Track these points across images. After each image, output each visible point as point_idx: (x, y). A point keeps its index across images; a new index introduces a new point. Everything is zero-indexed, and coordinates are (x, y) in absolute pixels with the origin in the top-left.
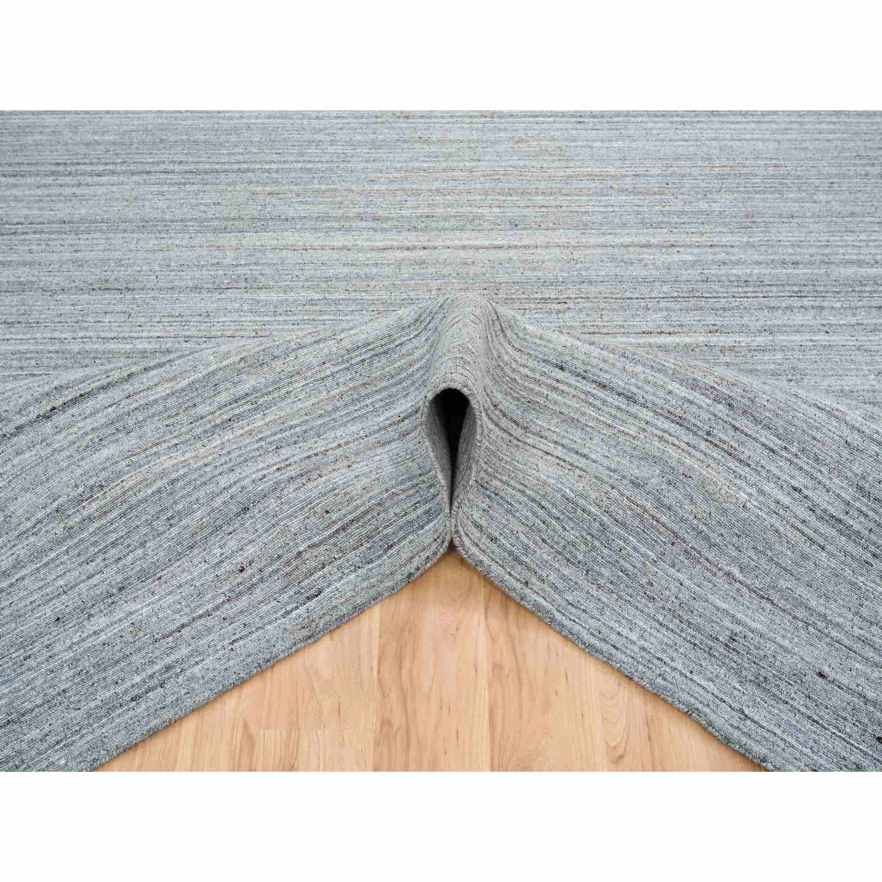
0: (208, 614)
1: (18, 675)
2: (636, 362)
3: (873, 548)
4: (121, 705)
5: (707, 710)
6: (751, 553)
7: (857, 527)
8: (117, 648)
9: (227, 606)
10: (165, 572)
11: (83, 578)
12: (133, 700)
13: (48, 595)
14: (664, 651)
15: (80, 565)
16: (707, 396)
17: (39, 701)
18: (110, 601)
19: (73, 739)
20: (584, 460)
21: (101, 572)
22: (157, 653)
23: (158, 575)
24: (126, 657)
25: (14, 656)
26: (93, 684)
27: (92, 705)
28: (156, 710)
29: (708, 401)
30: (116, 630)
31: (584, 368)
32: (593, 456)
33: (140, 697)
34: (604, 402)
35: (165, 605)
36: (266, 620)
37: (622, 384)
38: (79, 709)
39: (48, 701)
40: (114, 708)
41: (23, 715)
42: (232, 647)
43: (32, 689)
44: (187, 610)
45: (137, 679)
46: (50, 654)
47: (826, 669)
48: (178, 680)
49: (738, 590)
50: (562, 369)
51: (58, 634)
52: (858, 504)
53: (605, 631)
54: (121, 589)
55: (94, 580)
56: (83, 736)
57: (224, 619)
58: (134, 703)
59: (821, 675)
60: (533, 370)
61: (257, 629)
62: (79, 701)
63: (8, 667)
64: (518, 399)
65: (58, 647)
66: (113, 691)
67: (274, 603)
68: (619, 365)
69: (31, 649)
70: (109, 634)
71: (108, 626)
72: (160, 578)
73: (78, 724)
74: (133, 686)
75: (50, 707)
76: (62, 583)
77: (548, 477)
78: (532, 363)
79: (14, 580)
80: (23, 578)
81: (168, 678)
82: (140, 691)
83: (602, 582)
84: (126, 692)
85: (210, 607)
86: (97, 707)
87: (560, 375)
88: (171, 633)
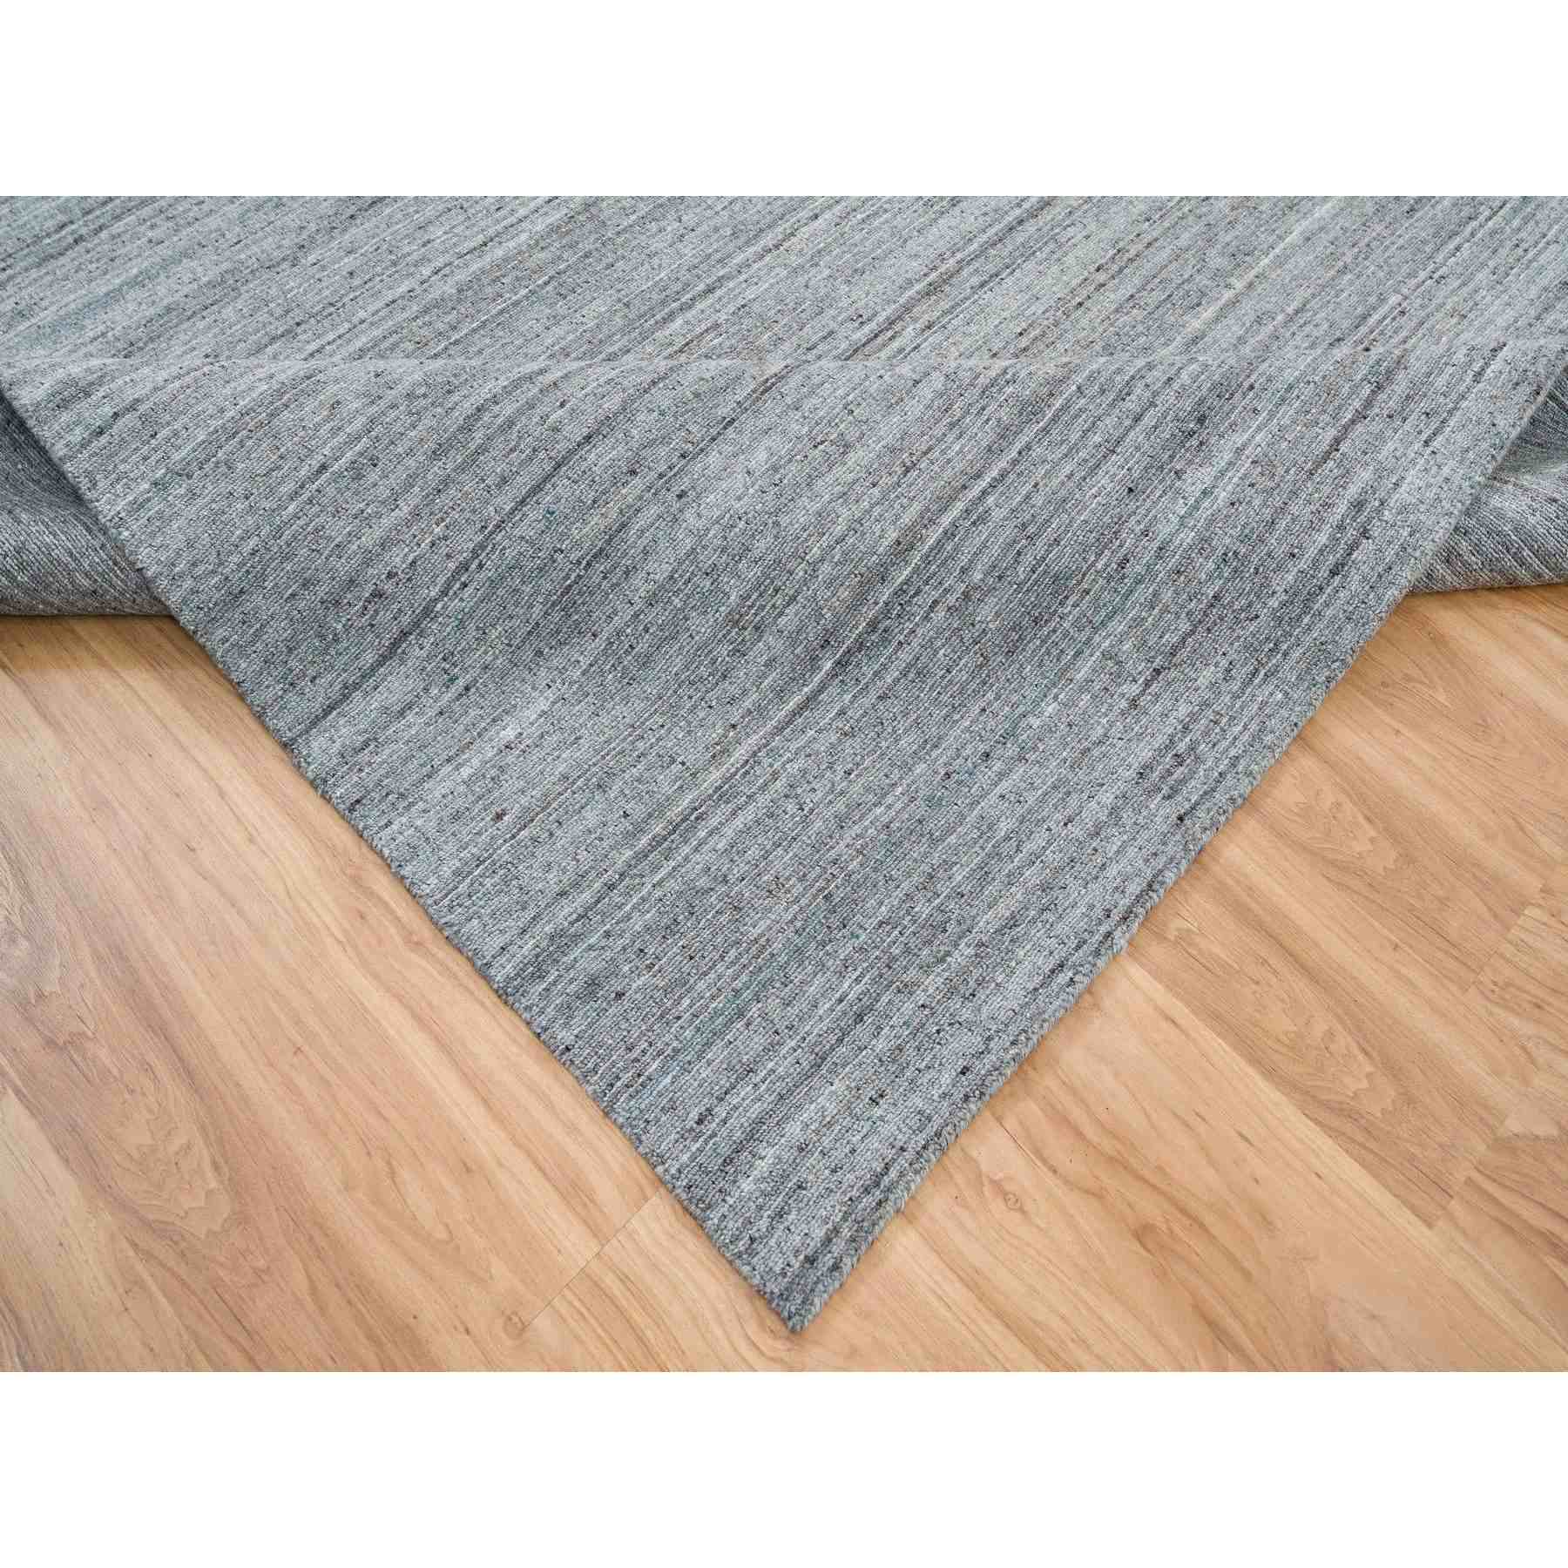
0: (1361, 416)
1: (1126, 597)
4: (1321, 589)
8: (1257, 502)
9: (1382, 396)
10: (1253, 377)
11: (1127, 423)
12: (1333, 573)
13: (1086, 461)
15: (1112, 405)
17: (1185, 626)
18: (1195, 443)
19: (1274, 661)
21: (1153, 404)
22: (1326, 490)
23: (1246, 385)
24: (1282, 510)
25: (1099, 566)
26: (1257, 569)
27: (1274, 603)
28: (1380, 576)
30: (1235, 480)
33: (1343, 565)
35: (1286, 421)
36: (1454, 396)
38: (1257, 617)
39: (1200, 622)
40: (1311, 597)
41: (1173, 655)
42: (1431, 449)
43: (1162, 612)
44: (1325, 417)
45: (1322, 539)
46: (1156, 544)
48: (1385, 518)
51: (1149, 511)
54: (1201, 420)
55: (1149, 420)
56: (1285, 654)
57: (1390, 417)
58: (1337, 579)
61: (1450, 413)
62: (1250, 605)
63: (1103, 589)
65: (1163, 530)
66: (1296, 570)
67: (1450, 370)
69: (1121, 546)
70: (1230, 488)
71: (1216, 478)
72: (1251, 387)
73: (1267, 639)
74: (1321, 551)
75: (1209, 630)
76: (1097, 439)
79: (1014, 454)
80: (1028, 447)
81: (1369, 520)
82: (1338, 555)
84: (1315, 564)
85: (1357, 404)
86: (1283, 604)
88: (1326, 457)
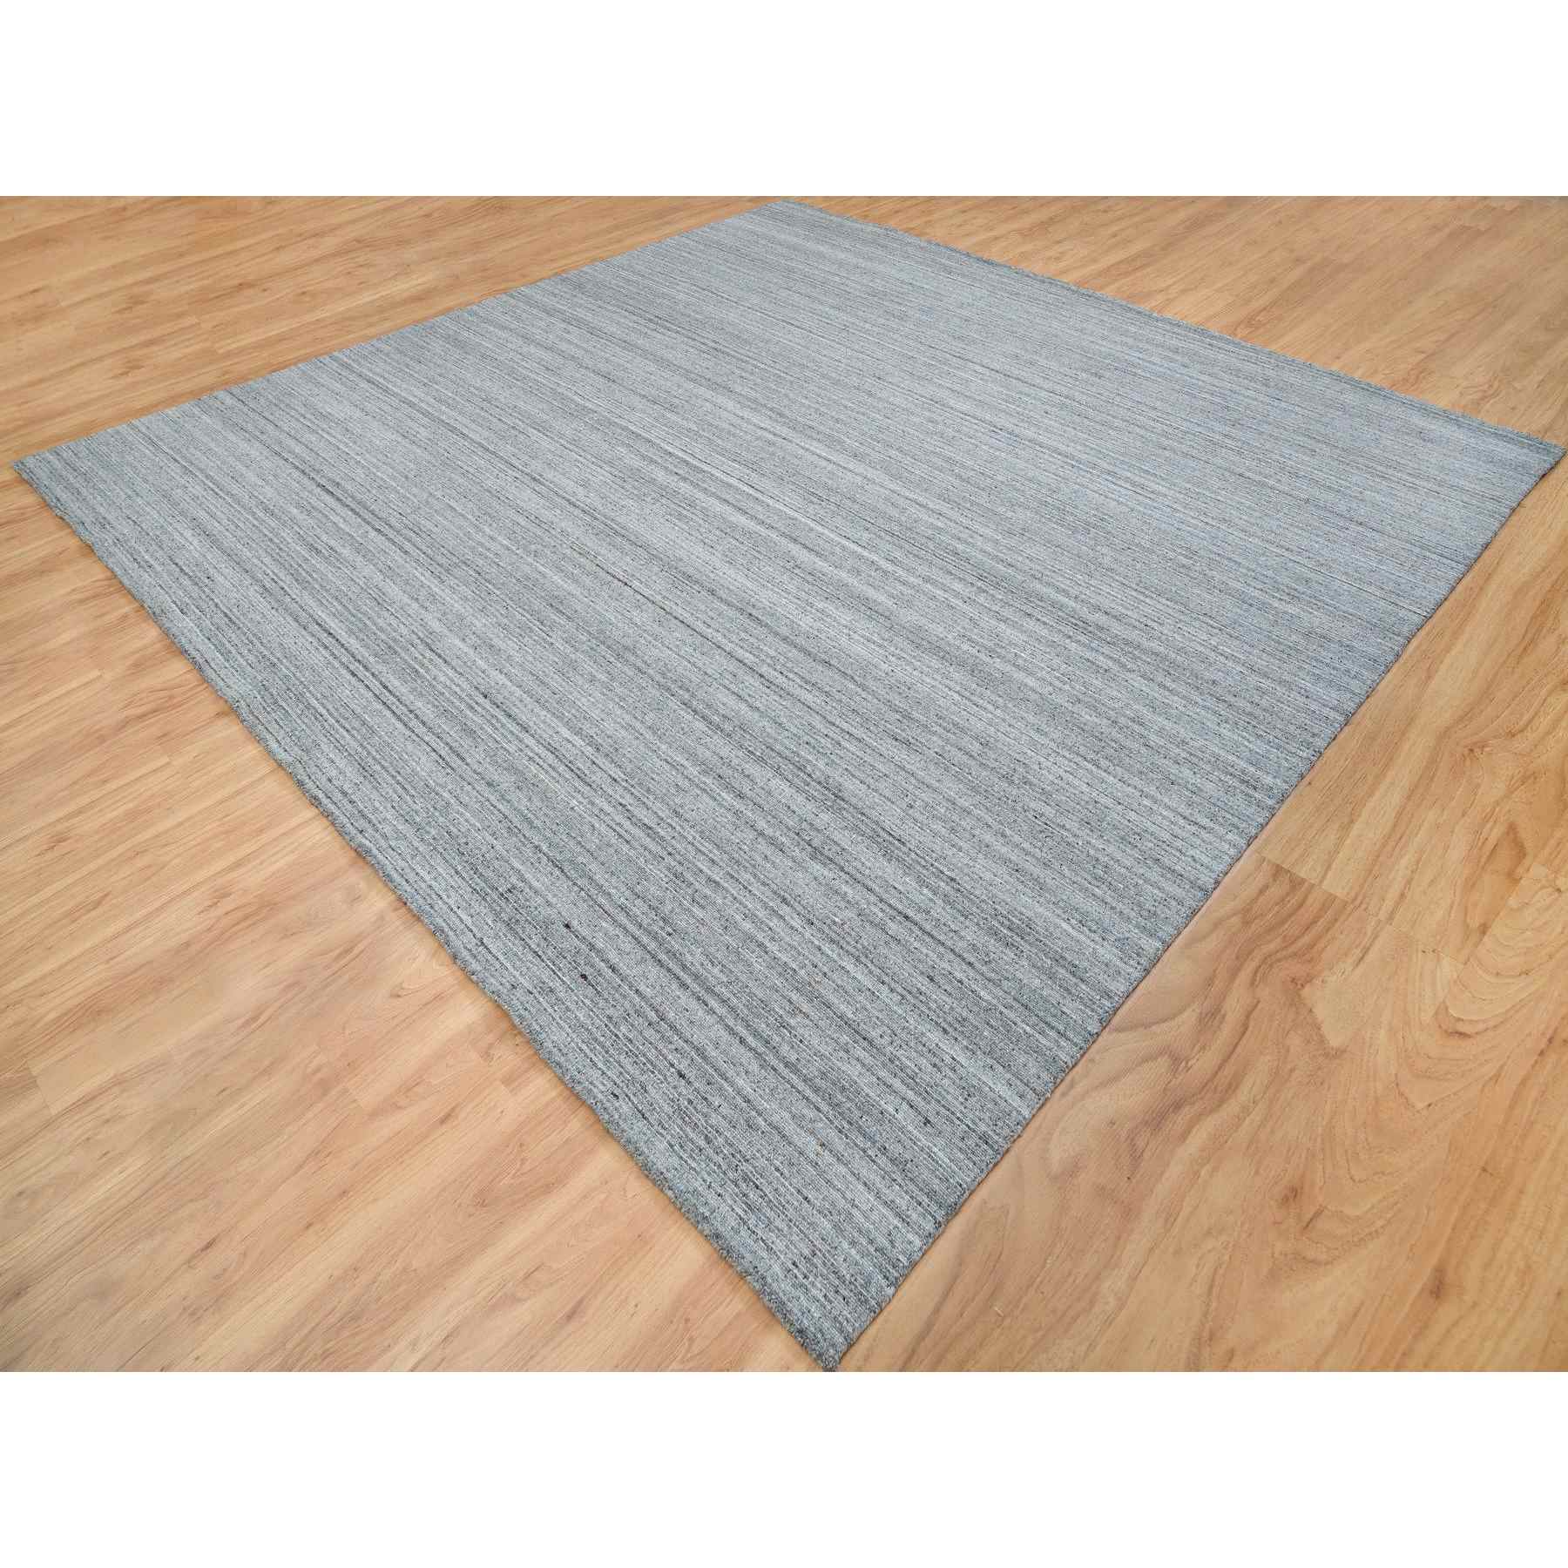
2: (544, 707)
3: (670, 849)
5: (451, 933)
6: (564, 837)
7: (662, 833)
14: (446, 890)
16: (584, 741)
20: (459, 762)
29: (582, 743)
31: (502, 700)
32: (469, 760)
34: (503, 726)
37: (524, 718)
47: (575, 923)
49: (539, 858)
50: (486, 697)
52: (669, 821)
53: (408, 870)
59: (567, 926)
60: (463, 690)
64: (437, 707)
68: (529, 707)
77: (422, 770)
78: (465, 685)
83: (427, 837)
87: (481, 700)
